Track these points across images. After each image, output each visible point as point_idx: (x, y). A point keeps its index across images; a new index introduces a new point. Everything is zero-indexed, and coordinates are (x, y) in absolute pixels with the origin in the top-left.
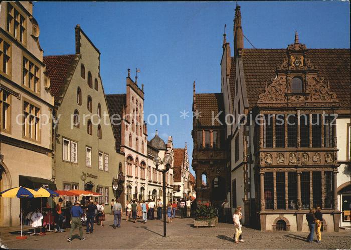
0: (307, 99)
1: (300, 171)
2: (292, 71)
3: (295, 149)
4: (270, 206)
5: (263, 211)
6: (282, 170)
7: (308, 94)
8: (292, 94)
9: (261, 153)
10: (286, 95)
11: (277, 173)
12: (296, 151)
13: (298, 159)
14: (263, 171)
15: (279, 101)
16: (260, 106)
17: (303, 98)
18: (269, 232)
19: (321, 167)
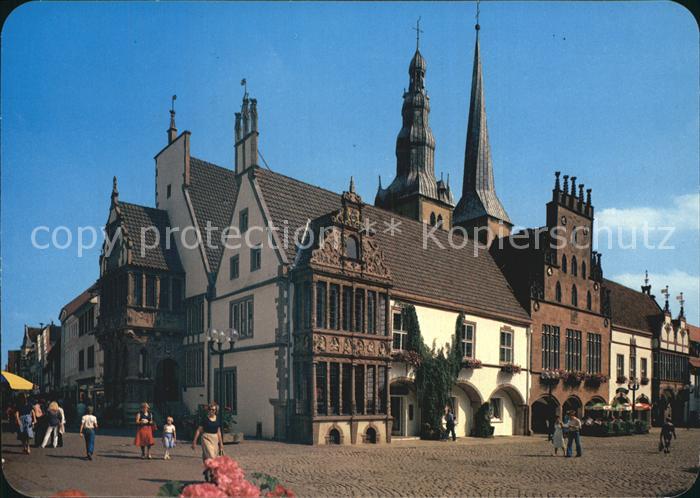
0: (362, 268)
1: (356, 362)
2: (349, 228)
3: (350, 334)
4: (322, 410)
5: (317, 417)
6: (338, 360)
7: (364, 263)
8: (349, 259)
9: (314, 335)
10: (342, 258)
11: (331, 363)
12: (352, 337)
13: (353, 347)
14: (316, 360)
15: (333, 266)
16: (313, 267)
17: (358, 266)
18: (321, 446)
19: (374, 359)
